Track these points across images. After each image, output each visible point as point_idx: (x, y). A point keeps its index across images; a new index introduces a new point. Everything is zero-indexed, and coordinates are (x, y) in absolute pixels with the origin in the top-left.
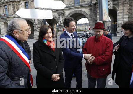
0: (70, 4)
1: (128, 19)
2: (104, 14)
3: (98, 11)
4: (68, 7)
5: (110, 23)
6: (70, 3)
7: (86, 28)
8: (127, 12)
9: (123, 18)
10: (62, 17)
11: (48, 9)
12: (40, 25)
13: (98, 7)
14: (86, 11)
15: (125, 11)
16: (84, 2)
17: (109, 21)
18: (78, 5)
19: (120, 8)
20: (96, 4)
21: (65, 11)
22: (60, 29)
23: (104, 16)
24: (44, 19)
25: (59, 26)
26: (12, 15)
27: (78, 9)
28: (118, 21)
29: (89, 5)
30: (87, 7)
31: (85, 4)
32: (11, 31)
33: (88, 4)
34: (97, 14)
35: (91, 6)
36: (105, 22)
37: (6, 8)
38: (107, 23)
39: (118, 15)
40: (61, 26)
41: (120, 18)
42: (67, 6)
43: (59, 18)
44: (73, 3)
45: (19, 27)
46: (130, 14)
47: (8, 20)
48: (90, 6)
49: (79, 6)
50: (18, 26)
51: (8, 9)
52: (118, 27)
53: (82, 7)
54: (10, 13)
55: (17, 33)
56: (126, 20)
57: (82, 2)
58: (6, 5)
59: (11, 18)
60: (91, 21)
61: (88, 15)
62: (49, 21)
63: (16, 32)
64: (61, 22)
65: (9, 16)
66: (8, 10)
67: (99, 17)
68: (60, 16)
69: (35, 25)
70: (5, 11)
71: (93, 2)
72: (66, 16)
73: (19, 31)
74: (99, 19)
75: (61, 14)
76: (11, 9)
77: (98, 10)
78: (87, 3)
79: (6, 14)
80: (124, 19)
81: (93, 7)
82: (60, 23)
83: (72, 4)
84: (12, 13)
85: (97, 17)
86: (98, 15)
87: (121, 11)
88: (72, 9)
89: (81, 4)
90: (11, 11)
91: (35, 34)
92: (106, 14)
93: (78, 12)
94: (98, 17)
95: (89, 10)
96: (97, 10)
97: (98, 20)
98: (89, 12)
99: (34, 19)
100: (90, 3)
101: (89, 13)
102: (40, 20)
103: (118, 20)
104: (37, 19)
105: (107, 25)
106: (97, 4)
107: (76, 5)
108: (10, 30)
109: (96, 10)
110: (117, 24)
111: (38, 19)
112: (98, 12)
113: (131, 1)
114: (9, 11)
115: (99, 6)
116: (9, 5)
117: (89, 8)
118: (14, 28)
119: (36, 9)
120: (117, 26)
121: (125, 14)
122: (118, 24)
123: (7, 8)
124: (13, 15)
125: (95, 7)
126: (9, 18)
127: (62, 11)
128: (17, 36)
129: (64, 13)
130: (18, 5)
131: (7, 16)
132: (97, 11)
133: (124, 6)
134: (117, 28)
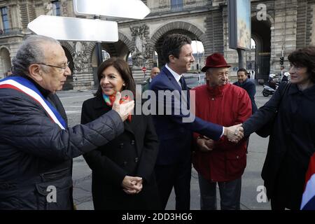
0: (160, 7)
1: (295, 46)
2: (241, 31)
3: (226, 25)
4: (155, 14)
5: (254, 53)
6: (161, 5)
7: (198, 65)
8: (294, 28)
9: (285, 43)
10: (141, 38)
11: (108, 19)
12: (88, 57)
13: (226, 16)
14: (199, 23)
15: (289, 25)
16: (194, 2)
17: (252, 50)
18: (179, 9)
19: (277, 19)
20: (222, 7)
21: (149, 25)
22: (135, 67)
23: (241, 36)
24: (97, 43)
25: (134, 59)
26: (21, 31)
27: (180, 20)
28: (272, 50)
29: (206, 10)
30: (200, 14)
31: (196, 9)
32: (24, 65)
33: (204, 8)
34: (224, 32)
35: (210, 12)
36: (242, 51)
37: (4, 13)
38: (248, 54)
39: (272, 34)
40: (138, 60)
41: (276, 42)
42: (154, 11)
43: (134, 39)
44: (167, 4)
45: (44, 58)
46: (300, 34)
47: (9, 43)
48: (207, 12)
49: (182, 13)
50: (42, 53)
51: (10, 17)
52: (273, 62)
53: (189, 15)
54: (15, 26)
55: (37, 71)
56: (291, 47)
57: (188, 3)
58: (5, 7)
59: (18, 38)
60: (210, 49)
61: (202, 33)
62: (109, 46)
63: (34, 69)
64: (138, 50)
65: (13, 33)
66: (9, 19)
67: (228, 38)
68: (135, 35)
69: (76, 56)
70: (3, 21)
71: (214, 4)
72: (150, 36)
73: (42, 68)
74: (228, 44)
75: (139, 30)
76: (17, 17)
77: (226, 23)
78: (201, 5)
79: (4, 30)
80: (287, 46)
81: (214, 15)
82: (135, 52)
83: (165, 7)
84: (20, 26)
85: (224, 38)
86: (226, 34)
87: (279, 26)
88: (164, 19)
89: (185, 7)
90: (17, 21)
91: (76, 79)
92: (245, 31)
93: (178, 27)
94: (226, 38)
95: (205, 21)
96: (224, 21)
97: (226, 45)
98: (205, 27)
99: (75, 42)
100: (207, 5)
101: (205, 29)
102: (88, 43)
103: (272, 47)
104: (81, 42)
105: (248, 58)
106: (224, 9)
107: (174, 10)
108: (21, 63)
109: (222, 22)
110: (269, 56)
111: (84, 43)
112: (226, 28)
113: (302, 4)
114: (11, 21)
115: (228, 14)
116: (13, 6)
117: (205, 18)
118: (31, 60)
119: (78, 17)
120: (271, 62)
121: (289, 32)
122: (272, 56)
123: (6, 15)
124: (23, 32)
125: (220, 16)
126: (13, 39)
127: (141, 25)
128: (38, 78)
129: (147, 28)
130: (34, 6)
131: (8, 34)
132: (224, 25)
133: (287, 15)
134: (271, 67)
